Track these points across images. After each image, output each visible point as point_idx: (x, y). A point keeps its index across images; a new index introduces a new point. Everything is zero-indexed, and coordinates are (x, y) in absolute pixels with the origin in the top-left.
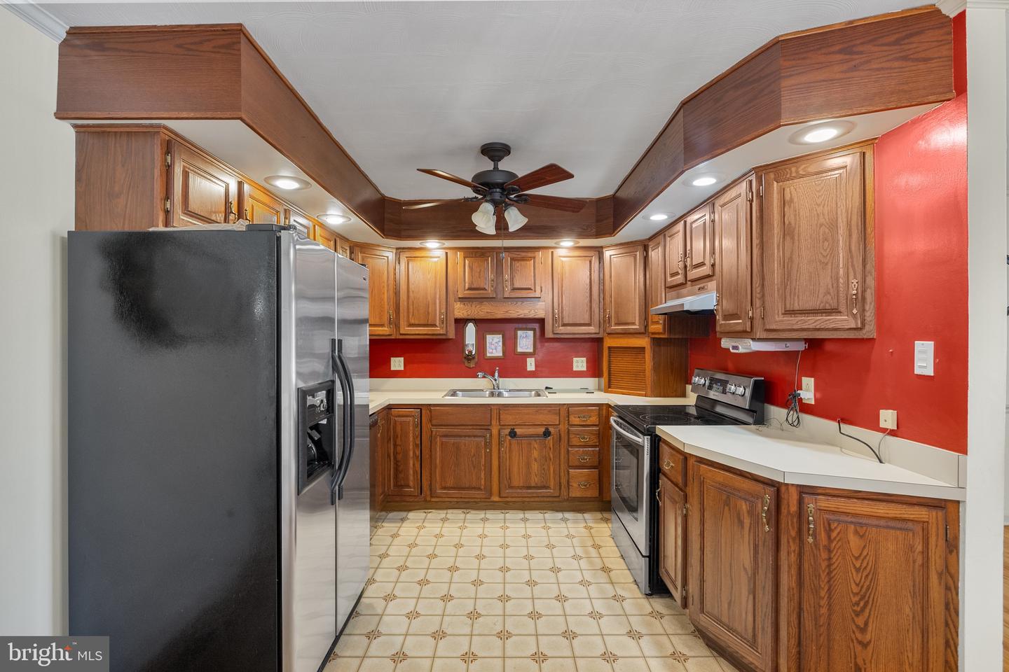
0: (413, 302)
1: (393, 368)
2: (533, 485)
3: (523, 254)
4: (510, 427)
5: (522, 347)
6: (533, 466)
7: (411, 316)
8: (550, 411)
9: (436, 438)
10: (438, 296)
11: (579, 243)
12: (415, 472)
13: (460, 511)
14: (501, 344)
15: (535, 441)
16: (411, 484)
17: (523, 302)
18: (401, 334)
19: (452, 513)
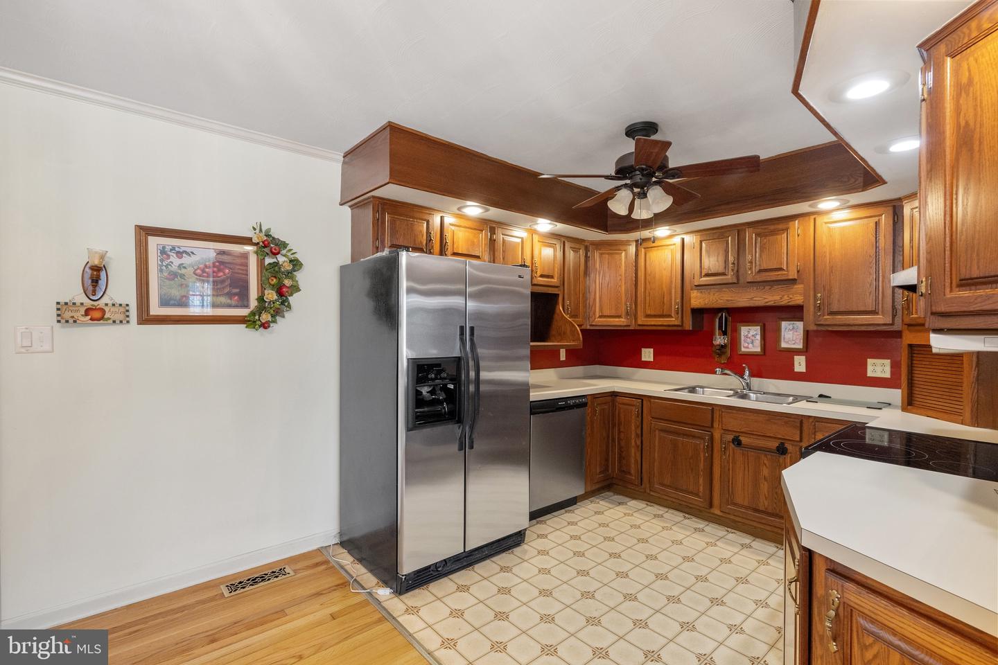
0: (649, 293)
1: (643, 359)
2: (762, 508)
3: (772, 227)
4: (734, 433)
5: (787, 342)
6: (762, 485)
7: (647, 308)
8: (786, 423)
9: (655, 431)
10: (673, 285)
11: (849, 201)
12: (636, 461)
13: (682, 514)
14: (758, 337)
15: (766, 455)
16: (633, 472)
17: (772, 286)
18: (640, 325)
19: (673, 514)
